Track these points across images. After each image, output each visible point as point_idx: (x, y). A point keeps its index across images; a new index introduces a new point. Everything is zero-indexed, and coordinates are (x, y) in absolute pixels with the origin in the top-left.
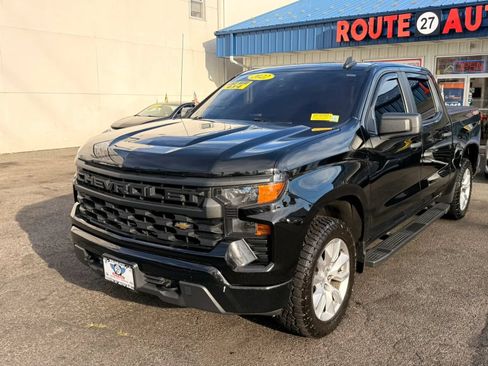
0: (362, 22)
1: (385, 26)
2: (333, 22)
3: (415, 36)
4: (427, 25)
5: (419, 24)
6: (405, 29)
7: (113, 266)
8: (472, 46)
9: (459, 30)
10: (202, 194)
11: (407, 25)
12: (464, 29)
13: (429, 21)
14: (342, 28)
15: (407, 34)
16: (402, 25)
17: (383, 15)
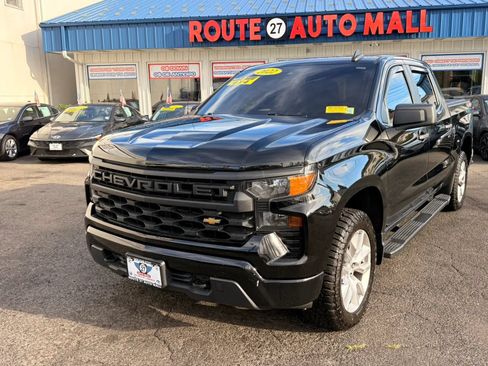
0: (215, 25)
1: (237, 28)
2: (185, 21)
3: (267, 40)
4: (276, 30)
5: (269, 29)
6: (256, 33)
7: (138, 265)
8: (308, 51)
9: (303, 36)
10: (233, 187)
11: (258, 29)
12: (308, 35)
13: (278, 27)
14: (195, 28)
15: (259, 37)
16: (253, 29)
17: (236, 18)
